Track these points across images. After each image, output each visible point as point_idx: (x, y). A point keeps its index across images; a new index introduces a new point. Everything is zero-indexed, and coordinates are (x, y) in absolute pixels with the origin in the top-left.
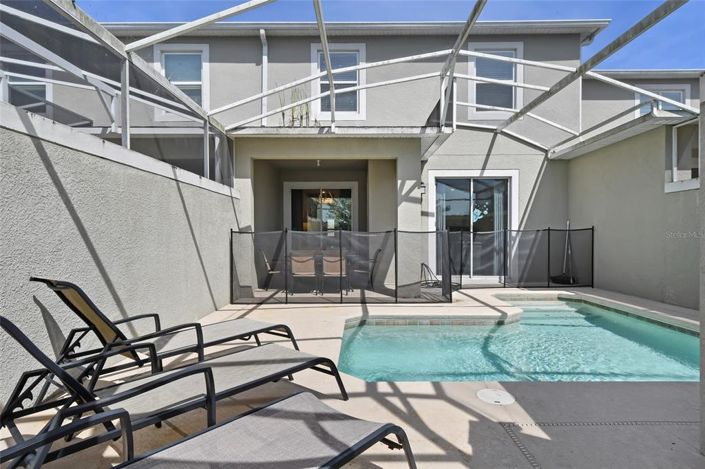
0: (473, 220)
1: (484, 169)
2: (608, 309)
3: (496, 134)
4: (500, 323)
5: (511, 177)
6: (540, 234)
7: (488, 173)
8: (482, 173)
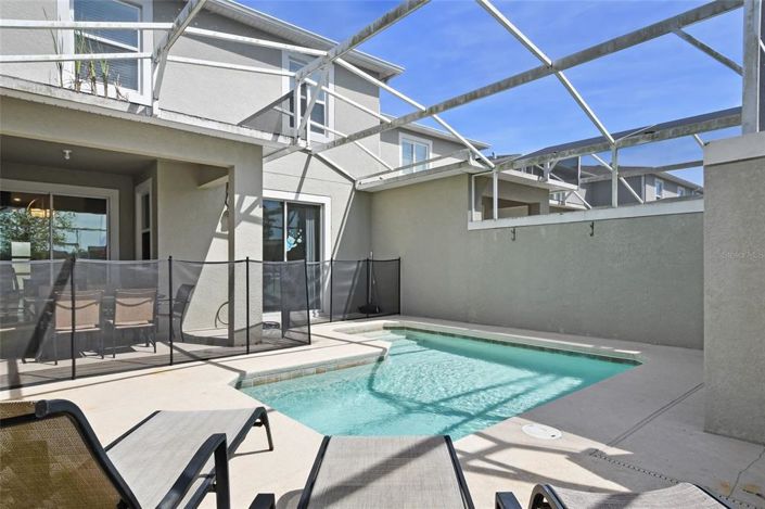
0: (287, 248)
1: (298, 192)
2: (433, 333)
3: (310, 156)
4: (381, 359)
5: (323, 204)
6: (361, 264)
7: (303, 198)
8: (297, 197)
